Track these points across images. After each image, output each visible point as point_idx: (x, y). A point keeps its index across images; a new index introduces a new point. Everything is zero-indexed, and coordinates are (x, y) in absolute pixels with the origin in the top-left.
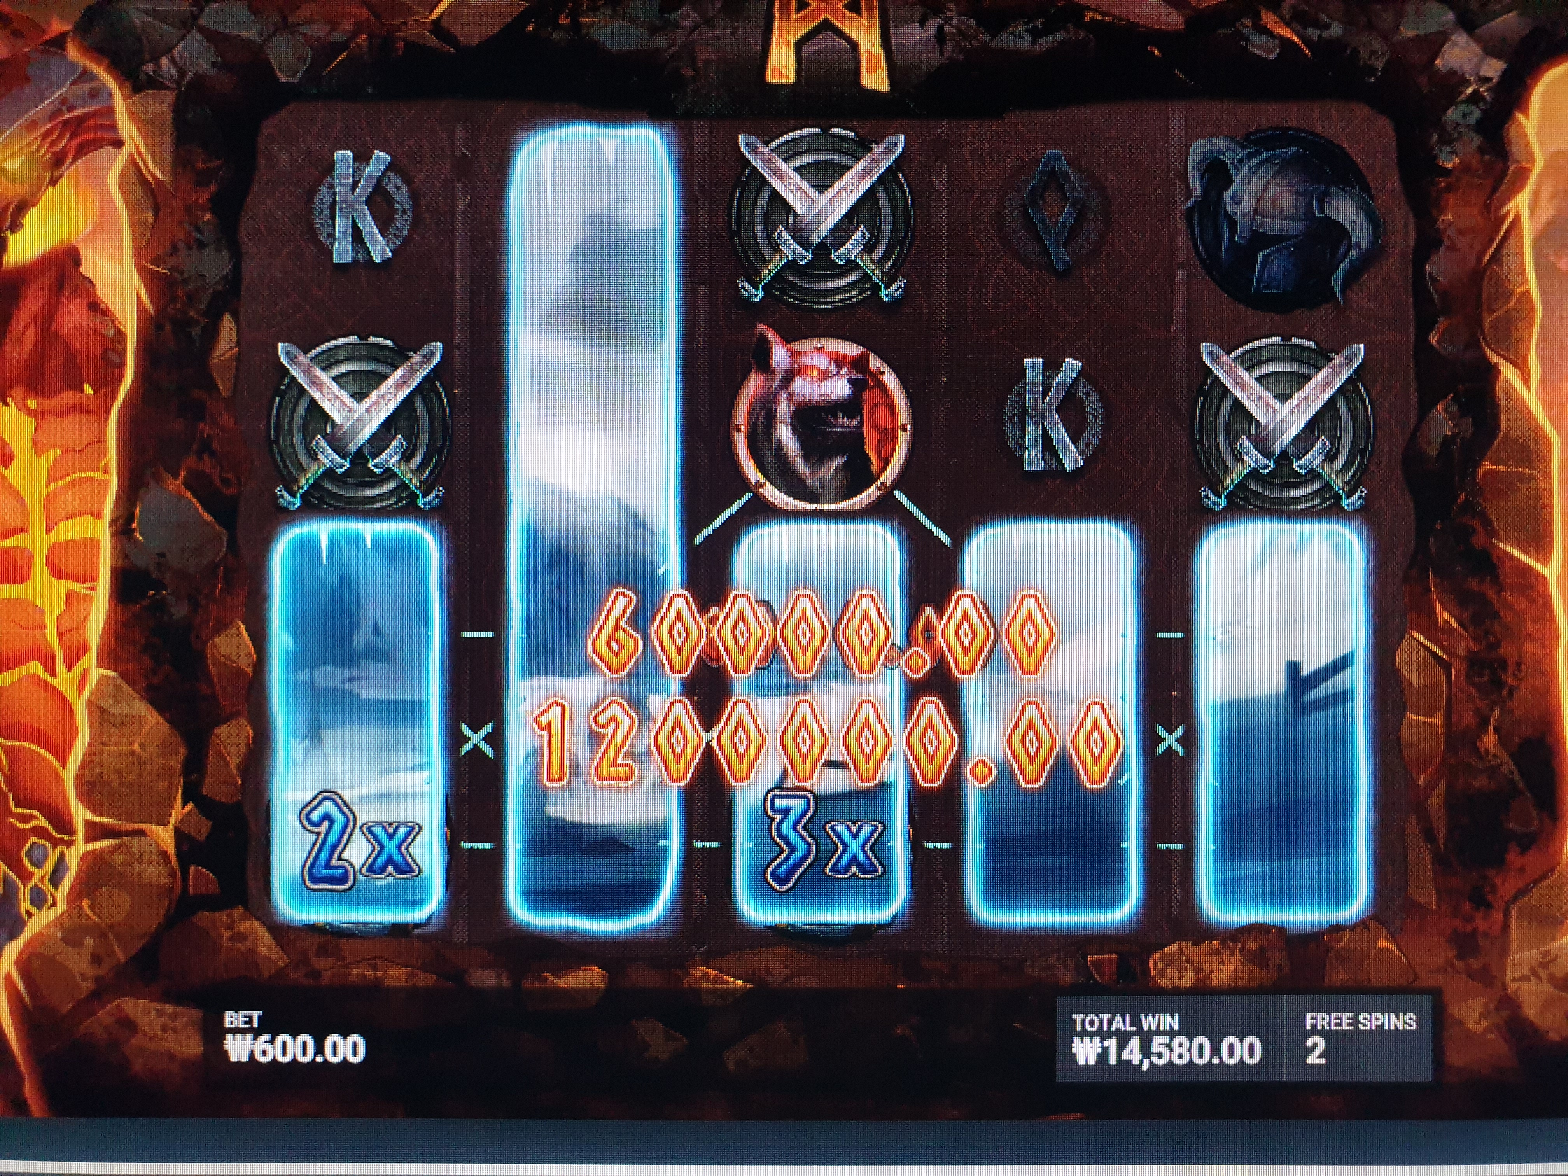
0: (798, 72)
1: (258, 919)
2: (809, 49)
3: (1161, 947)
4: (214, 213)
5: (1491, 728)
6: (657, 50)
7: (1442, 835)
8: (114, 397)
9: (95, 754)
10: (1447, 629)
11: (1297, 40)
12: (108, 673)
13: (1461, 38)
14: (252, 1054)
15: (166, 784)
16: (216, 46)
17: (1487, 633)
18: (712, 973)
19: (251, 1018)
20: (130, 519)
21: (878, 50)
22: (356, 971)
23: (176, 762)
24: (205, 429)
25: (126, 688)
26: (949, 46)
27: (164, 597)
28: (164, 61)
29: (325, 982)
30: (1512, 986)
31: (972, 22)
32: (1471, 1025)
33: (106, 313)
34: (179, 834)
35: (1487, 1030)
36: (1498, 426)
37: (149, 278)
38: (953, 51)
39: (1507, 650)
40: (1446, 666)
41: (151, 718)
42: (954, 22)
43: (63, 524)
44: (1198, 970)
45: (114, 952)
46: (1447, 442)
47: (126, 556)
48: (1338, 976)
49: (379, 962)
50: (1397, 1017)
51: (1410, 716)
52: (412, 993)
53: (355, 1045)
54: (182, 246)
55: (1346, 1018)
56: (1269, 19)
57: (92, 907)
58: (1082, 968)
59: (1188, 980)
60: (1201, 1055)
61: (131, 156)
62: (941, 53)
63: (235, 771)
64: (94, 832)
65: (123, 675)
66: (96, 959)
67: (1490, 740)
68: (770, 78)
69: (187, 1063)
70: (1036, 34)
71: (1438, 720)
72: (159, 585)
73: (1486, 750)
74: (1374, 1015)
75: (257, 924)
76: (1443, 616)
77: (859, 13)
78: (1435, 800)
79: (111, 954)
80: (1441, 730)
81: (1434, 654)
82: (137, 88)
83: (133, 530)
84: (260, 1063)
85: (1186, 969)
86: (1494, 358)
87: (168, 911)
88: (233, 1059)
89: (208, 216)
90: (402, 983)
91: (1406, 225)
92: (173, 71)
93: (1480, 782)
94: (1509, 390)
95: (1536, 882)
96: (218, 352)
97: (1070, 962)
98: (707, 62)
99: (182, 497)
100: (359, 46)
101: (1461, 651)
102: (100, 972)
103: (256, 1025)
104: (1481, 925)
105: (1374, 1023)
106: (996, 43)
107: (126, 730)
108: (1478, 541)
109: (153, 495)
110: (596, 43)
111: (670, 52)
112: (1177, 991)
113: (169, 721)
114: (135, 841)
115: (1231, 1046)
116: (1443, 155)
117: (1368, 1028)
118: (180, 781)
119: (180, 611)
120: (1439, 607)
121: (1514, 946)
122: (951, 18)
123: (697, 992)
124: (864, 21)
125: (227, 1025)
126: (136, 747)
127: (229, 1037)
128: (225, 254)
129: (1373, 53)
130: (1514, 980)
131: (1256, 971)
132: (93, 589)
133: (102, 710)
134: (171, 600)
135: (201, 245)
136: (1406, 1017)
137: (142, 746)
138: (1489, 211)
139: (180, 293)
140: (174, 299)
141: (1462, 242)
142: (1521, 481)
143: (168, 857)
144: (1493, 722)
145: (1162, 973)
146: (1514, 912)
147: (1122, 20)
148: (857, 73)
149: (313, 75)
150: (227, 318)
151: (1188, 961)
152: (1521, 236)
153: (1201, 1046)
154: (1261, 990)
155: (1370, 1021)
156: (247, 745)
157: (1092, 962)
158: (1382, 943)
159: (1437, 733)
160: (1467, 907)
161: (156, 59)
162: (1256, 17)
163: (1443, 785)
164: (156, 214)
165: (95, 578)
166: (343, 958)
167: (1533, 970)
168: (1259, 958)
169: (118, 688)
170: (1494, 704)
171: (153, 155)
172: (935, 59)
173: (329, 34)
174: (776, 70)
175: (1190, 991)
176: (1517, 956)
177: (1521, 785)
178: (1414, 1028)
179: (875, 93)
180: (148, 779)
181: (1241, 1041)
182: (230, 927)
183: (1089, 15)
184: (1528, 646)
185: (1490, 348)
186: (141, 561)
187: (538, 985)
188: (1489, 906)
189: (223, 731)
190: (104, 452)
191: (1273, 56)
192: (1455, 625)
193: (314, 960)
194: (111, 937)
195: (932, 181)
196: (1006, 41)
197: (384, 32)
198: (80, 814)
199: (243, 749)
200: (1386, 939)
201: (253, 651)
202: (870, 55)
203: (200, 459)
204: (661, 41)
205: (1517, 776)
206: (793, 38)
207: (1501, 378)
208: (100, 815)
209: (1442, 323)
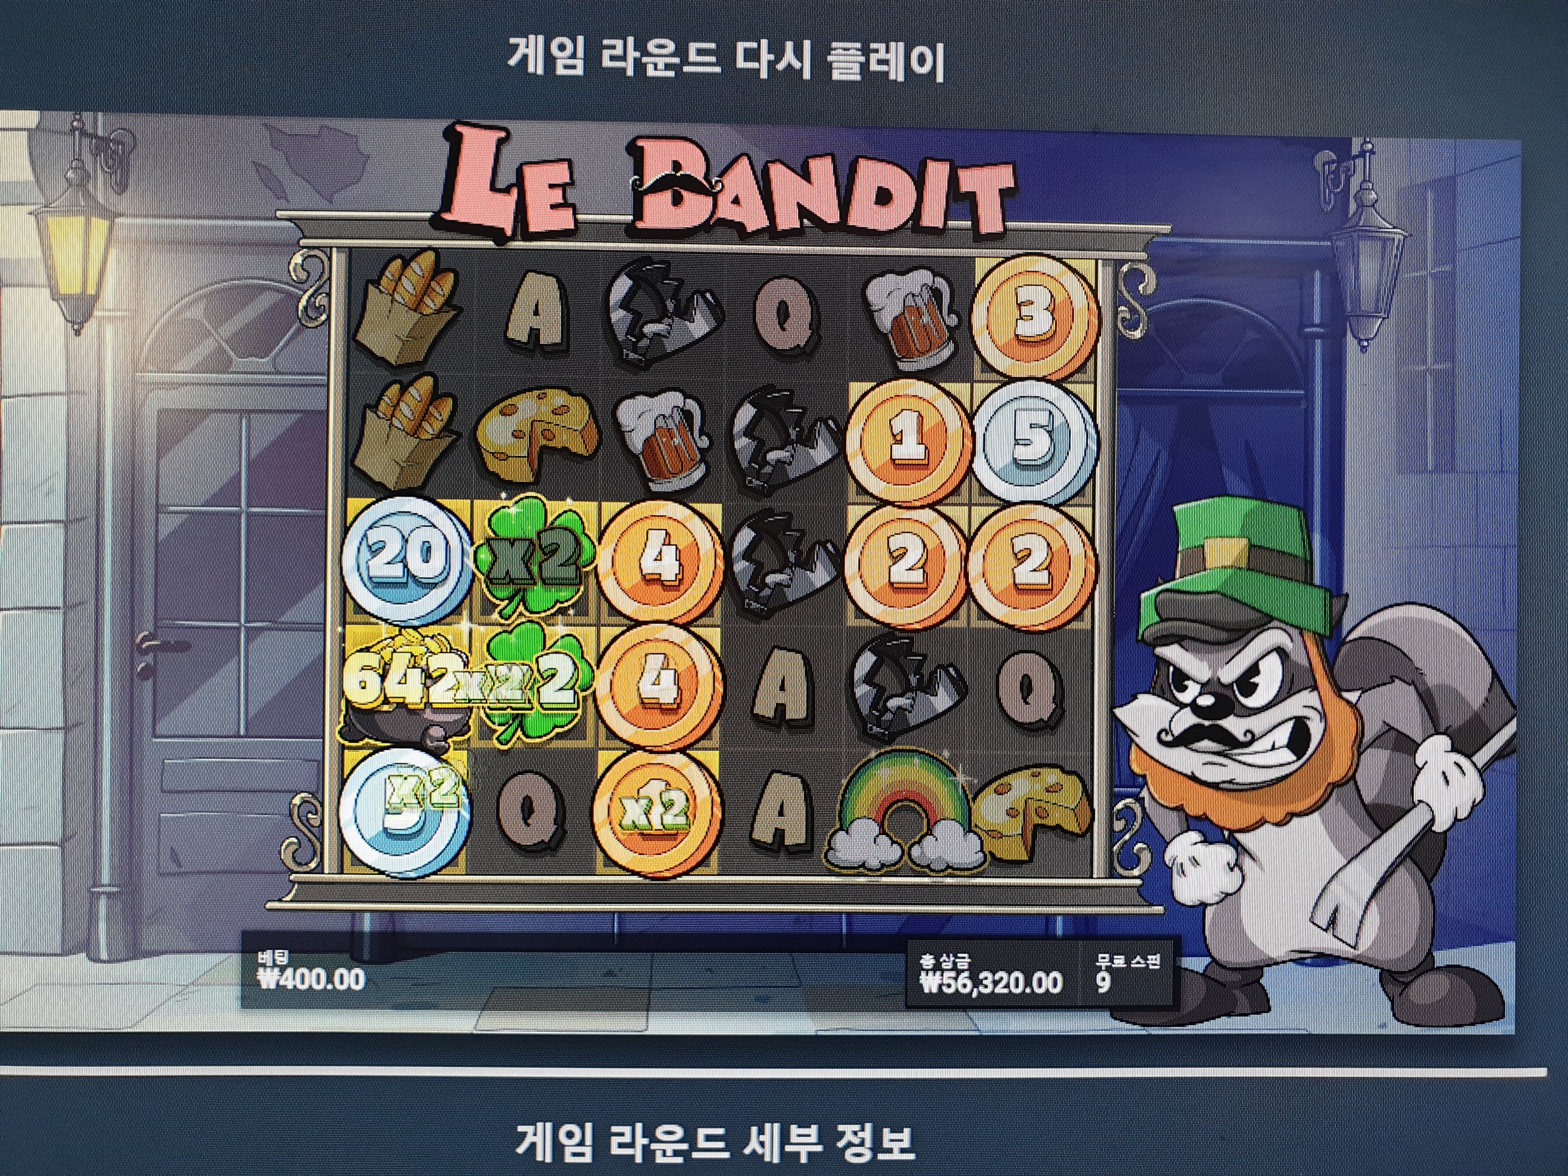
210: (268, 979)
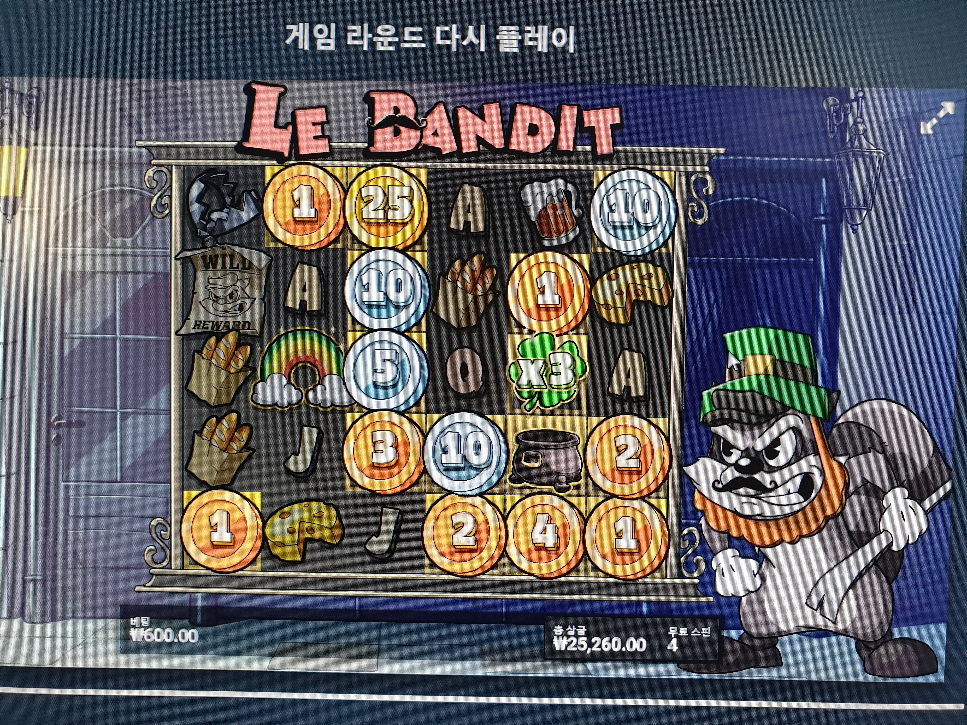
210: (136, 635)
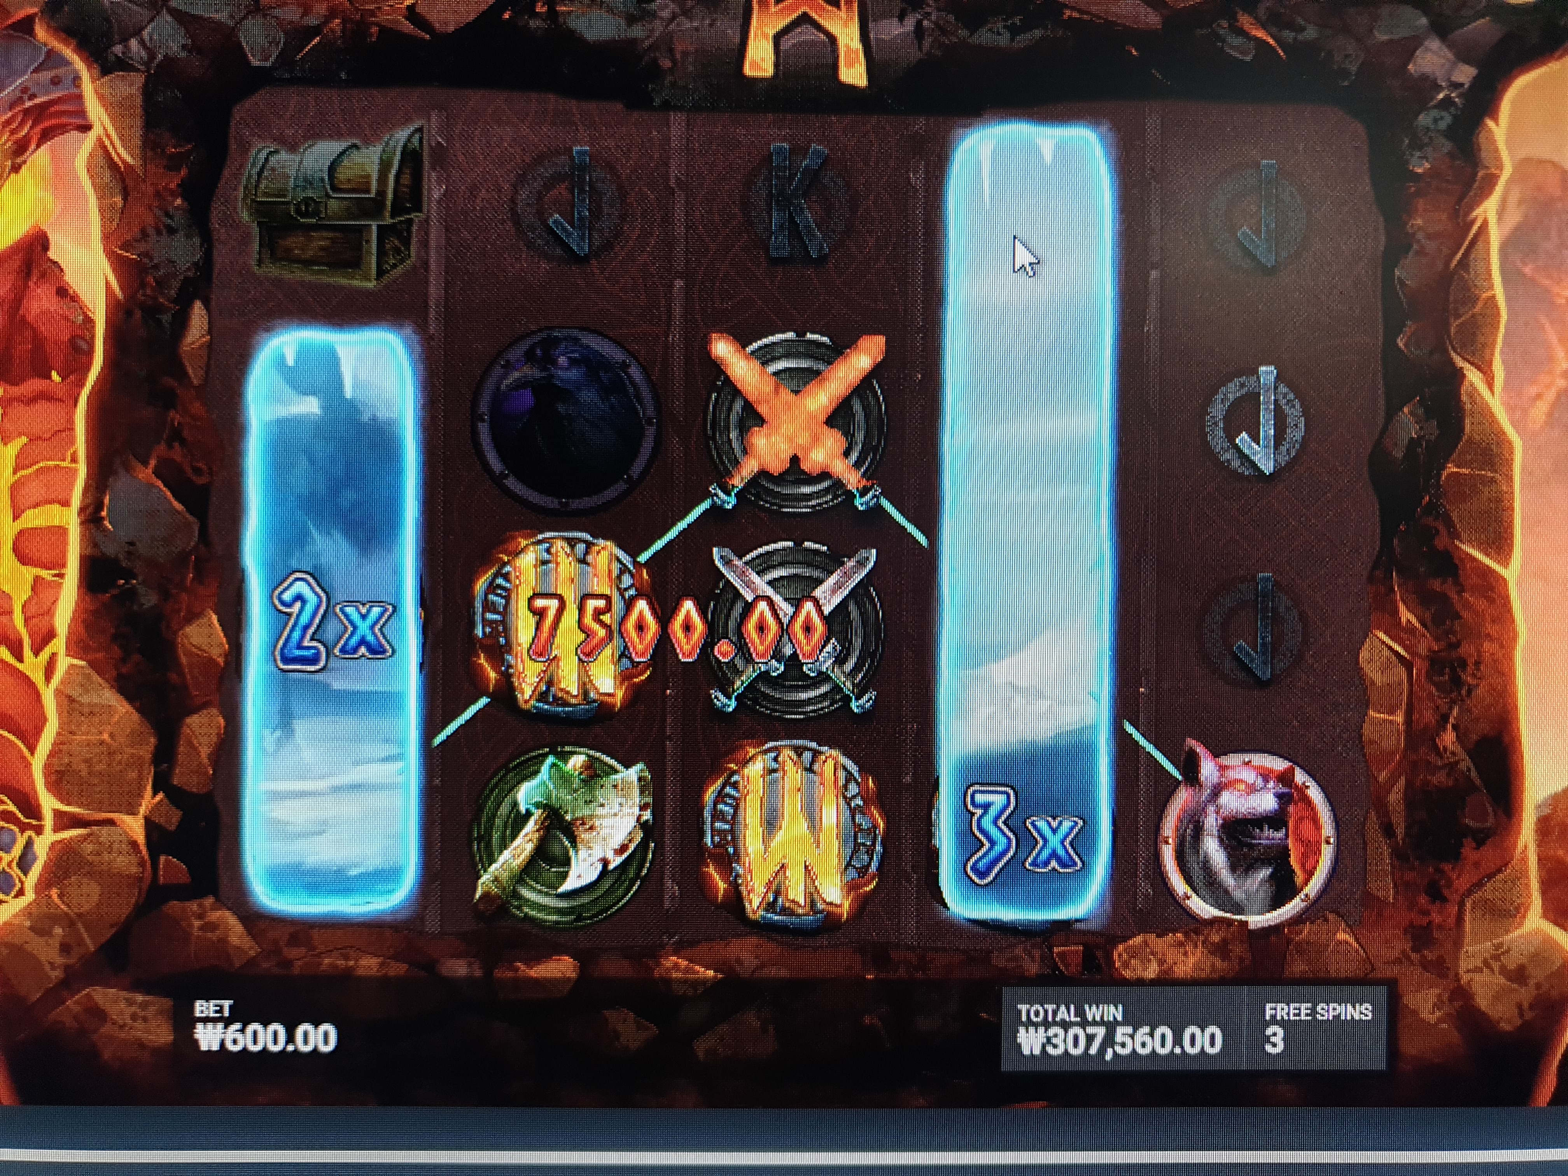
0: (776, 65)
1: (229, 910)
2: (787, 43)
3: (1125, 939)
4: (184, 199)
5: (1449, 727)
6: (634, 42)
7: (1400, 831)
8: (81, 384)
9: (61, 744)
10: (1410, 630)
11: (1271, 41)
12: (76, 662)
13: (1434, 44)
14: (222, 1043)
15: (134, 775)
16: (187, 31)
17: (1447, 633)
18: (683, 963)
19: (221, 1007)
20: (99, 506)
21: (856, 44)
22: (327, 961)
23: (146, 751)
24: (175, 417)
25: (96, 677)
26: (927, 43)
27: (134, 586)
28: (134, 43)
29: (296, 971)
30: (1465, 978)
31: (951, 18)
32: (1425, 1015)
33: (75, 298)
34: (149, 824)
35: (1440, 1020)
36: (1462, 430)
37: (118, 264)
38: (931, 47)
39: (1467, 649)
40: (1408, 665)
41: (121, 708)
42: (933, 18)
43: (30, 513)
44: (1161, 962)
45: (83, 940)
46: (1413, 443)
47: (95, 545)
48: (1298, 967)
49: (352, 953)
50: (1354, 1007)
51: (1371, 713)
52: (383, 982)
53: (326, 1035)
54: (151, 231)
55: (1305, 1007)
56: (1245, 21)
57: (61, 896)
58: (1048, 959)
59: (1152, 971)
60: (1163, 1045)
61: (99, 140)
62: (920, 48)
63: (206, 761)
64: (63, 821)
65: (92, 664)
66: (65, 948)
67: (1449, 738)
68: (748, 71)
69: (157, 1051)
70: (1014, 31)
71: (1399, 718)
72: (129, 574)
73: (1445, 748)
74: (1332, 1005)
75: (228, 914)
76: (1406, 615)
77: (838, 7)
78: (1395, 796)
79: (81, 943)
80: (1402, 728)
81: (1396, 653)
82: (105, 71)
83: (103, 518)
84: (231, 1052)
85: (1149, 961)
86: (1460, 362)
87: (136, 901)
88: (204, 1047)
89: (179, 201)
90: (374, 972)
91: (1376, 230)
92: (143, 54)
93: (1439, 778)
94: (1474, 393)
95: (1490, 876)
96: (189, 339)
97: (1037, 953)
98: (685, 54)
99: (152, 485)
100: (332, 31)
101: (1422, 649)
102: (71, 961)
103: (226, 1013)
104: (1437, 918)
105: (1331, 1013)
106: (975, 39)
107: (96, 719)
108: (1441, 542)
109: (121, 483)
110: (572, 32)
111: (647, 43)
112: (1140, 982)
113: (139, 710)
114: (105, 830)
115: (1193, 1037)
116: (1414, 160)
117: (1325, 1018)
118: (150, 771)
119: (149, 599)
120: (1402, 608)
121: (1467, 940)
122: (929, 14)
123: (667, 981)
124: (843, 14)
125: (198, 1014)
126: (106, 736)
127: (200, 1026)
128: (197, 241)
129: (1347, 56)
130: (1468, 971)
131: (1219, 963)
132: (61, 576)
133: (71, 700)
134: (142, 590)
135: (171, 231)
136: (1363, 1007)
137: (112, 735)
138: (1458, 217)
139: (150, 280)
140: (143, 285)
141: (1431, 246)
142: (1483, 483)
143: (138, 846)
144: (1452, 720)
145: (1126, 965)
146: (1468, 905)
147: (1100, 18)
148: (835, 67)
149: (285, 59)
150: (198, 306)
151: (1152, 953)
152: (1488, 243)
153: (1163, 1036)
154: (1222, 981)
155: (1327, 1011)
156: (218, 734)
157: (1058, 954)
158: (1341, 936)
159: (1398, 731)
160: (1423, 900)
161: (125, 40)
162: (1233, 18)
163: (1402, 781)
164: (125, 199)
165: (64, 565)
166: (314, 948)
167: (1486, 963)
168: (1221, 950)
169: (88, 677)
170: (1453, 702)
171: (121, 138)
172: (914, 55)
173: (302, 18)
174: (755, 65)
175: (1153, 982)
176: (1470, 949)
177: (1478, 782)
178: (1370, 1018)
179: (852, 88)
180: (118, 768)
181: (1203, 1031)
182: (201, 917)
183: (1068, 13)
184: (1486, 645)
185: (1455, 351)
186: (110, 549)
187: (510, 974)
188: (1444, 900)
189: (194, 721)
190: (72, 441)
191: (1248, 58)
192: (1417, 625)
193: (285, 950)
194: (80, 925)
195: (909, 178)
196: (984, 37)
197: (358, 17)
198: (48, 803)
199: (215, 739)
200: (1345, 931)
201: (224, 640)
202: (848, 48)
203: (170, 447)
204: (637, 31)
205: (1474, 774)
206: (771, 32)
207: (1466, 383)
208: (68, 804)
209: (1410, 327)
